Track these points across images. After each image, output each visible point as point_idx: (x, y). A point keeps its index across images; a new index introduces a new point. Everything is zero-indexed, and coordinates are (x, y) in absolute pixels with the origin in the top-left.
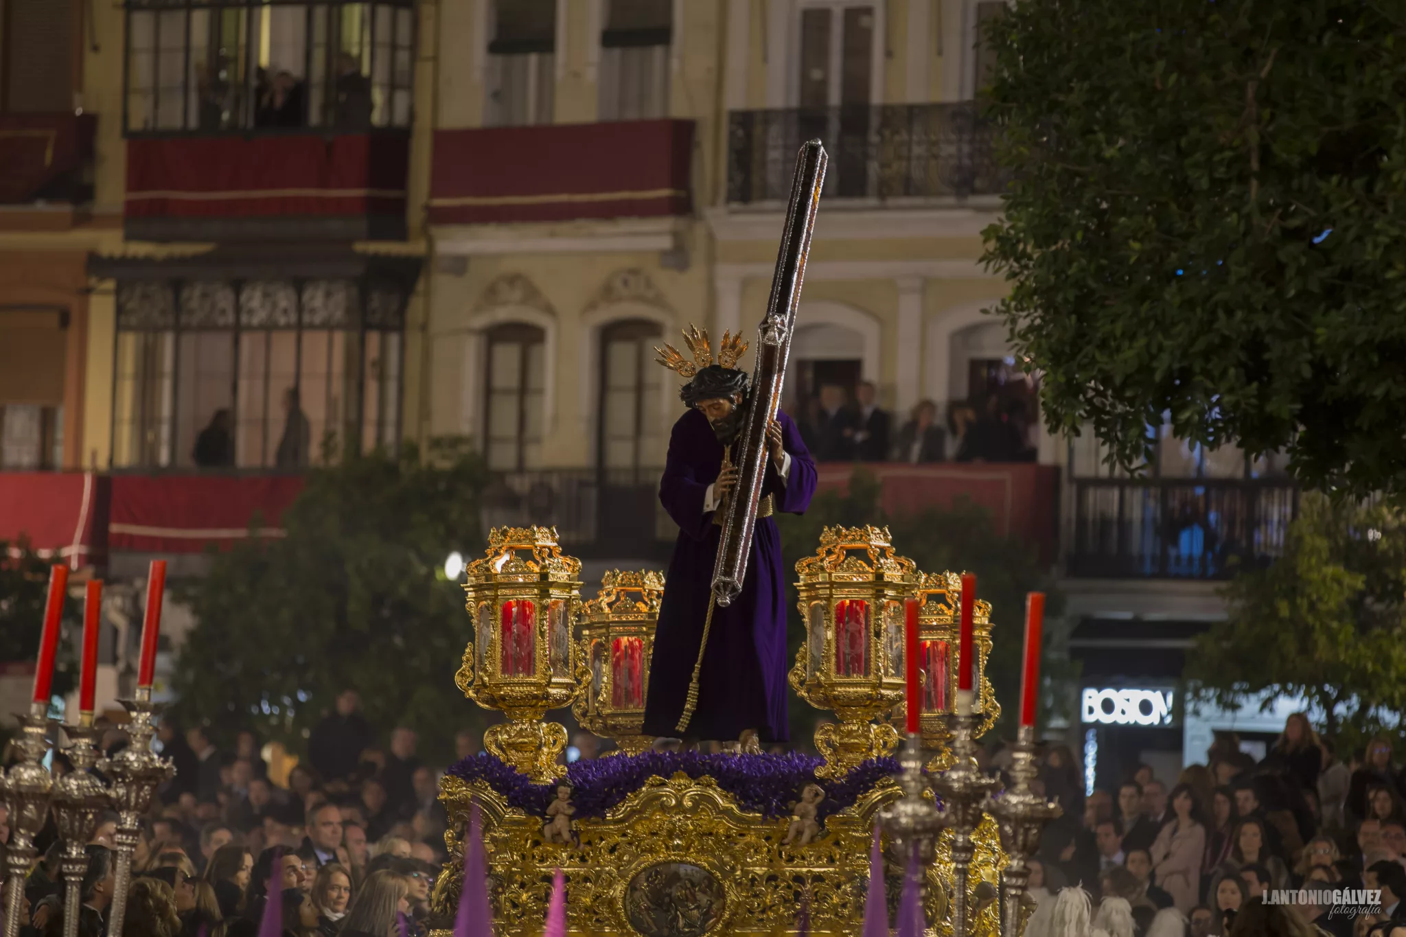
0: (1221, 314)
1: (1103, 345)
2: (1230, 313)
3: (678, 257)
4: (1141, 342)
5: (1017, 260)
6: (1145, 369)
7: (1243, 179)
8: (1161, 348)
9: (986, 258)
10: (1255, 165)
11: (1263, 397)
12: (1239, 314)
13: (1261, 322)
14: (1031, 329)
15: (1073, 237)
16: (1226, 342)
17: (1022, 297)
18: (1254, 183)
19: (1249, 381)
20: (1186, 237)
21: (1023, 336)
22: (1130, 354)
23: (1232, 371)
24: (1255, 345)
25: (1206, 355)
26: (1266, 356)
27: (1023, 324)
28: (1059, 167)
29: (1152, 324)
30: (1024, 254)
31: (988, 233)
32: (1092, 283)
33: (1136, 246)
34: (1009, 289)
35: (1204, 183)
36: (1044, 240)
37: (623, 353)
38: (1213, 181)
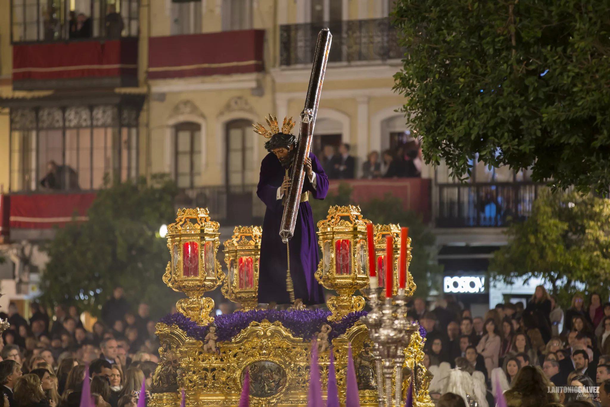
0: (500, 109)
1: (449, 124)
2: (505, 109)
3: (259, 91)
4: (466, 122)
5: (409, 88)
6: (467, 134)
7: (509, 48)
8: (474, 125)
9: (396, 87)
10: (514, 43)
12: (509, 109)
13: (518, 112)
14: (416, 118)
15: (434, 77)
16: (503, 121)
17: (412, 104)
18: (514, 51)
19: (514, 139)
20: (484, 75)
21: (414, 122)
22: (461, 128)
23: (506, 134)
24: (516, 122)
25: (494, 128)
26: (521, 127)
27: (413, 116)
28: (426, 46)
29: (470, 115)
30: (413, 85)
31: (397, 76)
32: (443, 97)
33: (462, 80)
34: (406, 101)
35: (491, 51)
36: (421, 79)
37: (235, 134)
38: (495, 50)
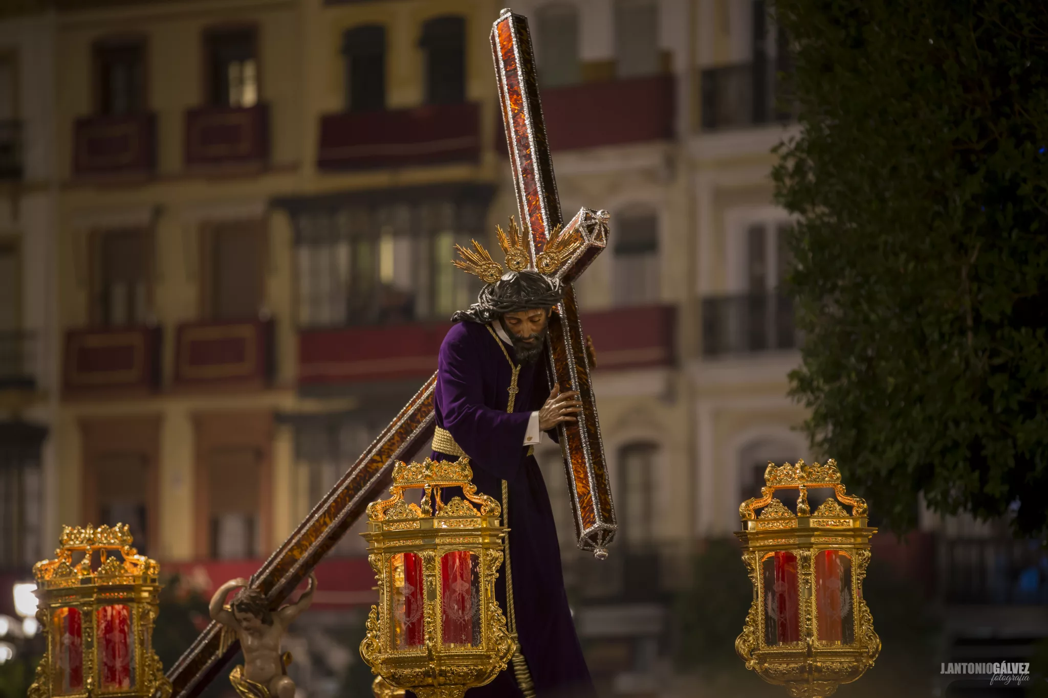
0: (951, 425)
1: (874, 450)
2: (957, 423)
3: (669, 396)
4: (898, 446)
5: (813, 392)
6: (901, 465)
7: (962, 332)
8: (911, 450)
9: (792, 393)
10: (970, 322)
11: (983, 481)
12: (963, 425)
13: (979, 430)
14: (826, 440)
15: (849, 376)
16: (956, 445)
17: (821, 418)
18: (970, 334)
19: (973, 470)
20: (926, 373)
21: (821, 444)
22: (891, 454)
23: (961, 464)
24: (976, 445)
25: (943, 452)
26: (984, 453)
27: (819, 437)
28: (838, 329)
29: (905, 435)
30: (819, 389)
31: (793, 375)
32: (863, 407)
33: (891, 380)
34: (808, 414)
35: (936, 336)
36: (831, 378)
37: (635, 464)
38: (942, 336)
